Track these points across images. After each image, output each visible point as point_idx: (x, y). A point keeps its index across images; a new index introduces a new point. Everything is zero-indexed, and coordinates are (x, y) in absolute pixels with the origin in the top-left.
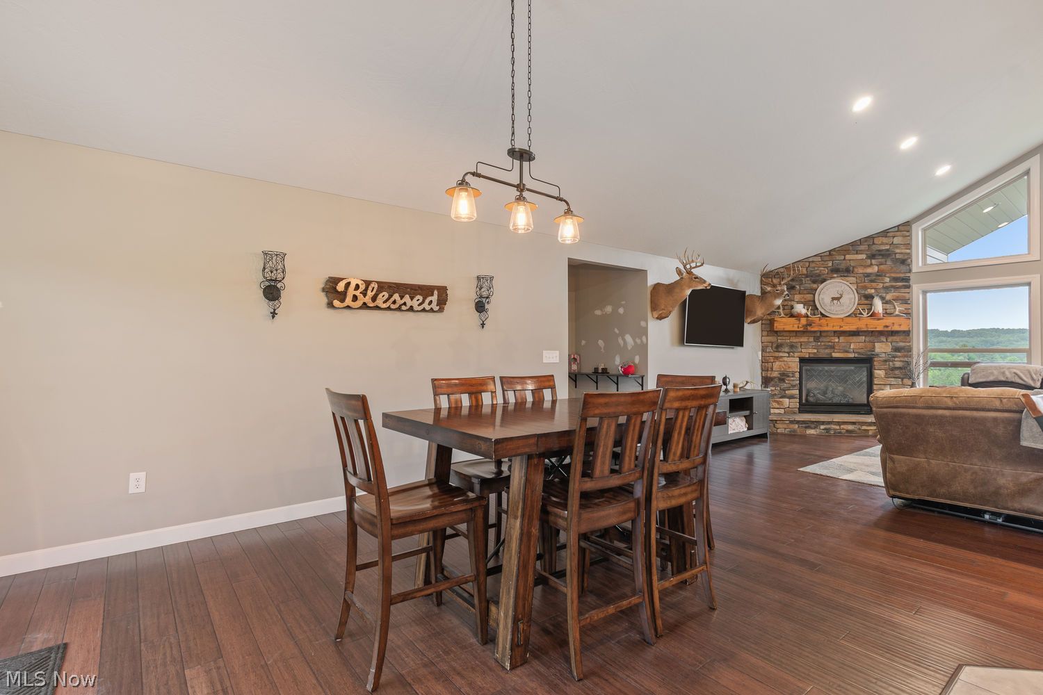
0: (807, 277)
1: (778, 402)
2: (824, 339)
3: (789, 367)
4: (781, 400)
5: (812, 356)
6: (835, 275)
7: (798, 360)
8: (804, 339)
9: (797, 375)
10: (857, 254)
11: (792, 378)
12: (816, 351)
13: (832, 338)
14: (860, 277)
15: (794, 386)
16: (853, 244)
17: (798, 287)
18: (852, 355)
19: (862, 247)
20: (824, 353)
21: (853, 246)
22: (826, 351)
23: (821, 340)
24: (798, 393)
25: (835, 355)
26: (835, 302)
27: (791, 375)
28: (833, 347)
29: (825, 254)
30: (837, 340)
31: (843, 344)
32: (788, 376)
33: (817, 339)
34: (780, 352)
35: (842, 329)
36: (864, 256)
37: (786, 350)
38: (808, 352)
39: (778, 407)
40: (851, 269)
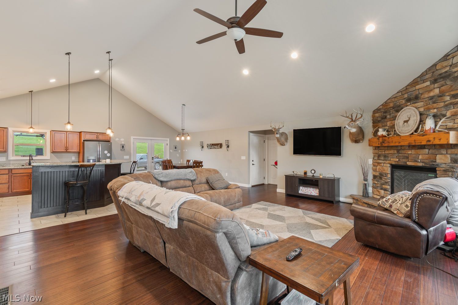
0: (393, 108)
1: (378, 191)
2: (403, 152)
3: (384, 170)
4: (380, 190)
5: (396, 163)
6: (409, 104)
7: (389, 165)
8: (392, 152)
9: (389, 176)
10: (424, 82)
11: (385, 177)
12: (397, 160)
13: (407, 151)
14: (426, 101)
15: (386, 183)
16: (422, 75)
17: (388, 116)
18: (420, 164)
19: (427, 76)
20: (402, 162)
21: (421, 78)
22: (404, 160)
23: (400, 152)
24: (389, 188)
25: (409, 163)
26: (405, 124)
27: (384, 175)
28: (407, 158)
29: (404, 89)
30: (410, 152)
31: (414, 156)
32: (384, 176)
33: (398, 151)
34: (380, 160)
35: (400, 144)
36: (428, 83)
37: (382, 158)
38: (394, 160)
39: (379, 194)
40: (420, 95)
